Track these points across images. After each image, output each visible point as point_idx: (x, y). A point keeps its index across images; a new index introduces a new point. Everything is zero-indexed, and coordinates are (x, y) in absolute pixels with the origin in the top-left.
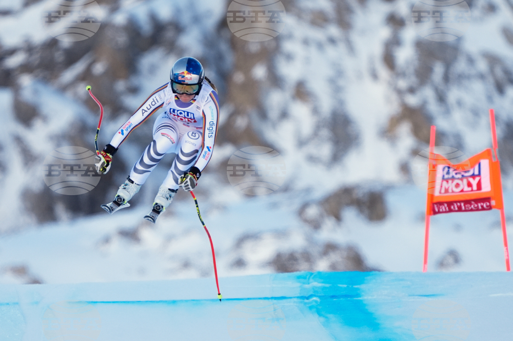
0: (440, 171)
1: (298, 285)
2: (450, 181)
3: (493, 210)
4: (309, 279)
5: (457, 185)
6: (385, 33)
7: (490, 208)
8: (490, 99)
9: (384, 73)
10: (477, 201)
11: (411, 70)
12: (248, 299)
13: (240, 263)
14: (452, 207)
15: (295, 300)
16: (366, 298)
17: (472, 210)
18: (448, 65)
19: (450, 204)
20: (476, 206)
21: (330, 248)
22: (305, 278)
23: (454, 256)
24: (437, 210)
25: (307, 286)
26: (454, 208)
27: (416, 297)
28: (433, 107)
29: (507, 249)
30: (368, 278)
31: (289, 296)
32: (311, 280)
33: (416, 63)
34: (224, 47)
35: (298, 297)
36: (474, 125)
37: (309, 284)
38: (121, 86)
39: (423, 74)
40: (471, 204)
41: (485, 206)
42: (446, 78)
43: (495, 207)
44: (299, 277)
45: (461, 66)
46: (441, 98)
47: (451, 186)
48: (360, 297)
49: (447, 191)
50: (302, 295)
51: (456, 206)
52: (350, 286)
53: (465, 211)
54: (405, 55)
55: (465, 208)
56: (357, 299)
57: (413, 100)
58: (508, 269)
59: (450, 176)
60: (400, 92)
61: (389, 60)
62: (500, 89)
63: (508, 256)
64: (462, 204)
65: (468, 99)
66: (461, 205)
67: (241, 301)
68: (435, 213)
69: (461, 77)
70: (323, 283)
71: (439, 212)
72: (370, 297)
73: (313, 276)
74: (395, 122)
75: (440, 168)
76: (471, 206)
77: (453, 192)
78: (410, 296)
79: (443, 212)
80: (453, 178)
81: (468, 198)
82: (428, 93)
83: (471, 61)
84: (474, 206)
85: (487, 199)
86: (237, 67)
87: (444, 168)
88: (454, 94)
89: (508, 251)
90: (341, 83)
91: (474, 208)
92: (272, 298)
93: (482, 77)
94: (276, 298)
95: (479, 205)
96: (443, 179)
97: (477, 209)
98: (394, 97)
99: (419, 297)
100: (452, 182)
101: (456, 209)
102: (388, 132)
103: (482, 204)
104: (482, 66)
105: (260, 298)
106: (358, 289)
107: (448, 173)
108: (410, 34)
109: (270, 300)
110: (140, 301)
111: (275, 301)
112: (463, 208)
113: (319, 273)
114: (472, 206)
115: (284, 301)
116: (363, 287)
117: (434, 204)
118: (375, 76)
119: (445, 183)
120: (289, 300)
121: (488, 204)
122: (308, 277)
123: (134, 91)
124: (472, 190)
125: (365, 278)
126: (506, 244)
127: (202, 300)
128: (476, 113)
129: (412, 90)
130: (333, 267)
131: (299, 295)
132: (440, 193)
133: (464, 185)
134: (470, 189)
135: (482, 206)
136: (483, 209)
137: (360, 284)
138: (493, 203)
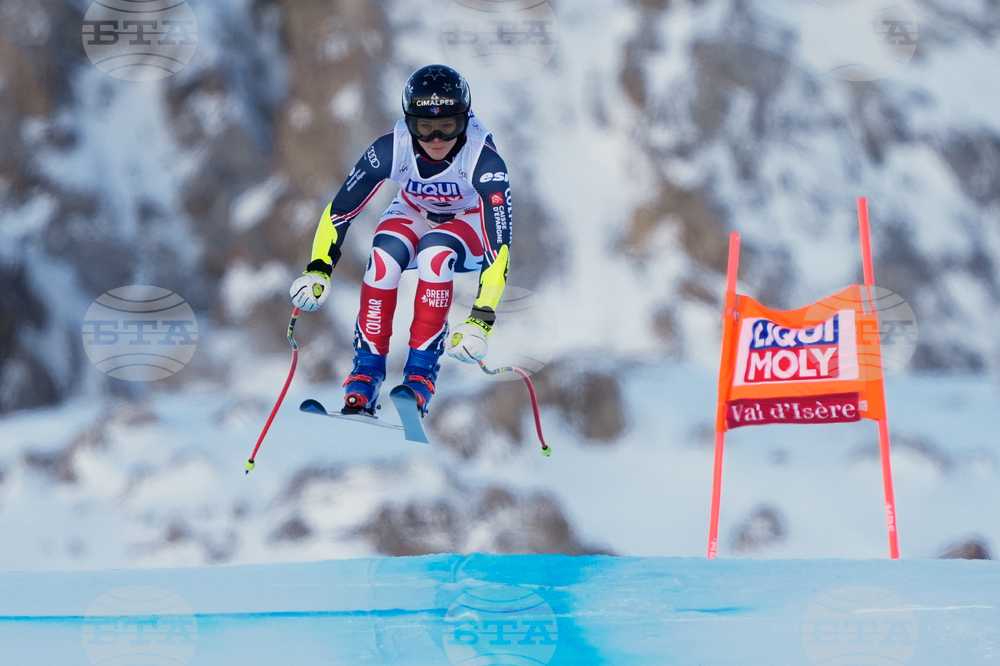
0: (746, 333)
1: (432, 583)
2: (769, 354)
3: (864, 421)
4: (455, 571)
5: (784, 364)
6: (624, 23)
7: (856, 416)
8: (853, 173)
9: (621, 111)
10: (829, 399)
11: (681, 105)
12: (320, 613)
13: (296, 530)
14: (772, 412)
15: (425, 617)
16: (580, 614)
17: (816, 420)
18: (763, 96)
19: (767, 404)
20: (825, 410)
21: (498, 498)
22: (446, 568)
23: (772, 522)
24: (737, 417)
25: (450, 586)
26: (777, 413)
27: (693, 613)
28: (729, 189)
29: (893, 509)
30: (588, 569)
31: (410, 609)
32: (460, 573)
33: (692, 91)
34: (267, 46)
35: (430, 611)
36: (817, 232)
37: (455, 581)
38: (35, 129)
39: (708, 116)
40: (814, 408)
41: (844, 412)
42: (759, 126)
43: (867, 415)
44: (432, 567)
45: (789, 99)
46: (747, 171)
47: (771, 363)
48: (568, 612)
49: (760, 375)
50: (440, 606)
51: (781, 410)
52: (548, 587)
53: (802, 421)
54: (668, 71)
55: (801, 414)
56: (561, 616)
57: (684, 173)
58: (895, 553)
59: (768, 342)
60: (655, 154)
61: (633, 82)
62: (876, 152)
63: (894, 524)
64: (796, 406)
65: (806, 172)
66: (792, 409)
67: (304, 619)
68: (733, 424)
69: (791, 125)
70: (484, 579)
71: (743, 423)
72: (590, 613)
73: (463, 564)
74: (645, 219)
75: (747, 324)
76: (813, 411)
77: (774, 378)
78: (679, 610)
79: (752, 423)
80: (775, 347)
81: (808, 393)
82: (718, 158)
83: (812, 88)
84: (821, 410)
85: (851, 397)
86: (295, 93)
87: (755, 325)
88: (774, 162)
89: (894, 515)
90: (527, 130)
91: (820, 416)
92: (373, 612)
93: (835, 123)
94: (381, 613)
95: (833, 408)
96: (752, 348)
97: (828, 420)
98: (643, 164)
99: (702, 614)
100: (773, 356)
101: (782, 416)
102: (630, 243)
103: (839, 407)
104: (837, 100)
105: (346, 613)
106: (563, 594)
107: (764, 335)
108: (678, 26)
109: (369, 617)
110: (77, 617)
111: (379, 619)
112: (797, 415)
113: (478, 556)
114: (817, 412)
115: (401, 618)
116: (575, 589)
117: (731, 403)
118: (601, 118)
119: (755, 356)
120: (411, 617)
121: (852, 408)
122: (453, 566)
123: (67, 141)
124: (819, 376)
125: (581, 569)
126: (890, 498)
127: (215, 615)
128: (822, 203)
129: (683, 152)
130: (503, 541)
131: (432, 607)
132: (746, 379)
133: (799, 363)
134: (813, 373)
135: (839, 413)
136: (841, 418)
137: (567, 584)
138: (863, 405)
